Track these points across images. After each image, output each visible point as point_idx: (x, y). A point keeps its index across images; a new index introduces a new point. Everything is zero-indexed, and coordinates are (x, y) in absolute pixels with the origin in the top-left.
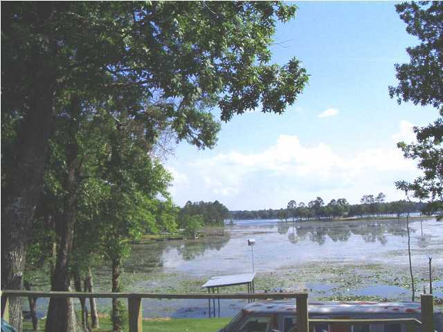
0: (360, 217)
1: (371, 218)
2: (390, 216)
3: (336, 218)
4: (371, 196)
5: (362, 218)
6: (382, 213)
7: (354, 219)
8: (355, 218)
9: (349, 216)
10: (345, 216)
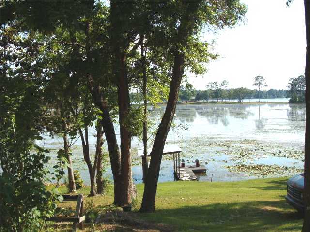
0: (205, 101)
1: (215, 103)
2: (232, 101)
3: (185, 101)
4: (215, 83)
5: (207, 102)
6: (225, 98)
7: (201, 103)
8: (201, 101)
9: (196, 100)
10: (192, 100)
